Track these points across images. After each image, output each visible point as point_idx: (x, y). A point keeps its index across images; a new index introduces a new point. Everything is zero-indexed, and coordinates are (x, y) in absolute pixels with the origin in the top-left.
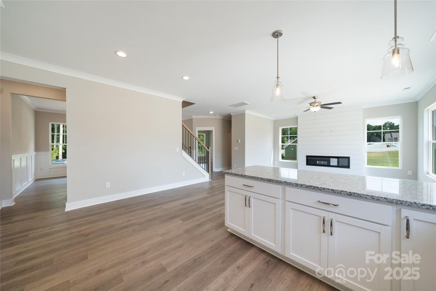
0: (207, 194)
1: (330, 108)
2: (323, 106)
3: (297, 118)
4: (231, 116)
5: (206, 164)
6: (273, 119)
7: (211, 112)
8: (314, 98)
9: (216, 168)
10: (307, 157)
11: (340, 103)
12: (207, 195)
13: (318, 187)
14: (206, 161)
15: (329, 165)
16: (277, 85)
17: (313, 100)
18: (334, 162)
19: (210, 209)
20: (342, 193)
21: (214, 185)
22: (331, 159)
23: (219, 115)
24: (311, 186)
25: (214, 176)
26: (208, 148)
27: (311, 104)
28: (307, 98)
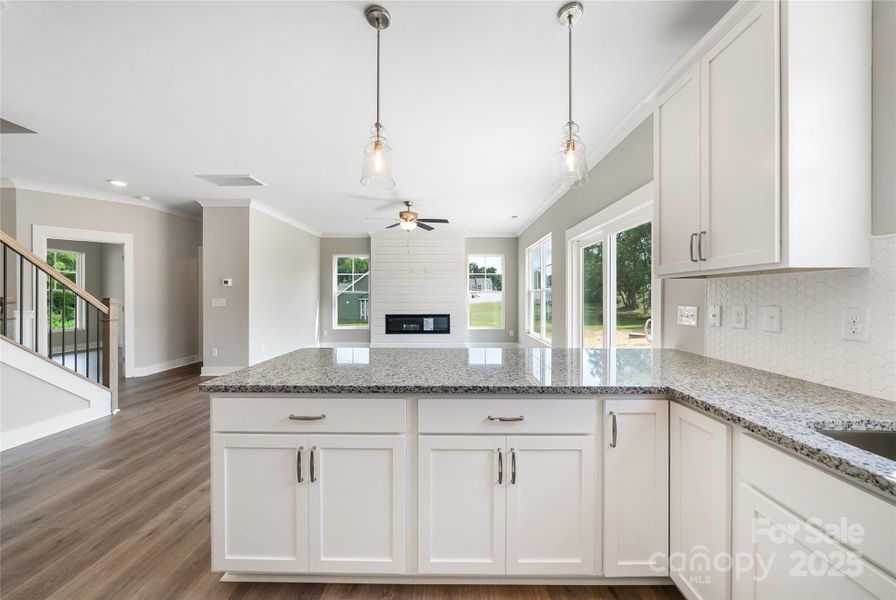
0: (107, 467)
1: (430, 229)
2: (423, 224)
3: (370, 238)
4: (200, 209)
5: (93, 356)
6: (320, 236)
7: (118, 184)
8: (407, 203)
9: (137, 365)
10: (387, 316)
11: (446, 221)
12: (107, 472)
13: (488, 388)
14: (93, 345)
15: (422, 331)
16: (377, 144)
17: (405, 208)
18: (429, 324)
19: (130, 527)
20: (531, 391)
21: (136, 425)
22: (425, 319)
23: (155, 199)
24: (475, 388)
25: (130, 392)
26: (106, 302)
27: (401, 215)
28: (394, 203)
